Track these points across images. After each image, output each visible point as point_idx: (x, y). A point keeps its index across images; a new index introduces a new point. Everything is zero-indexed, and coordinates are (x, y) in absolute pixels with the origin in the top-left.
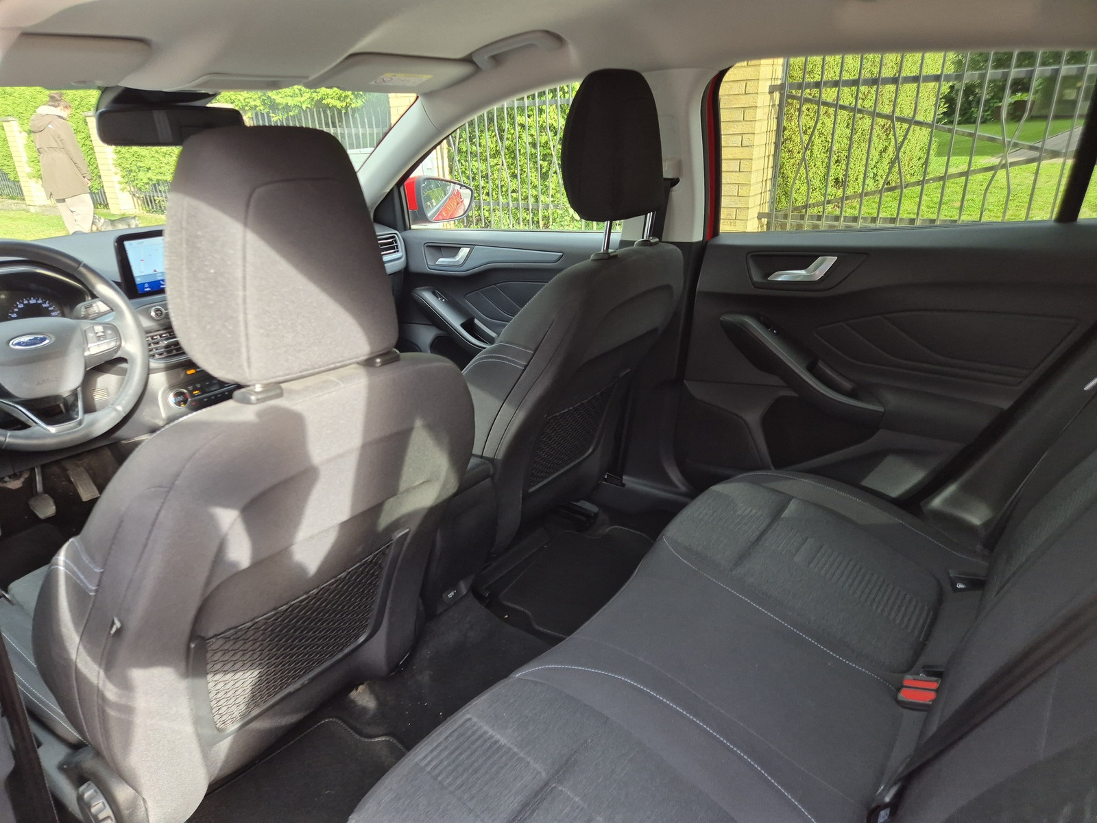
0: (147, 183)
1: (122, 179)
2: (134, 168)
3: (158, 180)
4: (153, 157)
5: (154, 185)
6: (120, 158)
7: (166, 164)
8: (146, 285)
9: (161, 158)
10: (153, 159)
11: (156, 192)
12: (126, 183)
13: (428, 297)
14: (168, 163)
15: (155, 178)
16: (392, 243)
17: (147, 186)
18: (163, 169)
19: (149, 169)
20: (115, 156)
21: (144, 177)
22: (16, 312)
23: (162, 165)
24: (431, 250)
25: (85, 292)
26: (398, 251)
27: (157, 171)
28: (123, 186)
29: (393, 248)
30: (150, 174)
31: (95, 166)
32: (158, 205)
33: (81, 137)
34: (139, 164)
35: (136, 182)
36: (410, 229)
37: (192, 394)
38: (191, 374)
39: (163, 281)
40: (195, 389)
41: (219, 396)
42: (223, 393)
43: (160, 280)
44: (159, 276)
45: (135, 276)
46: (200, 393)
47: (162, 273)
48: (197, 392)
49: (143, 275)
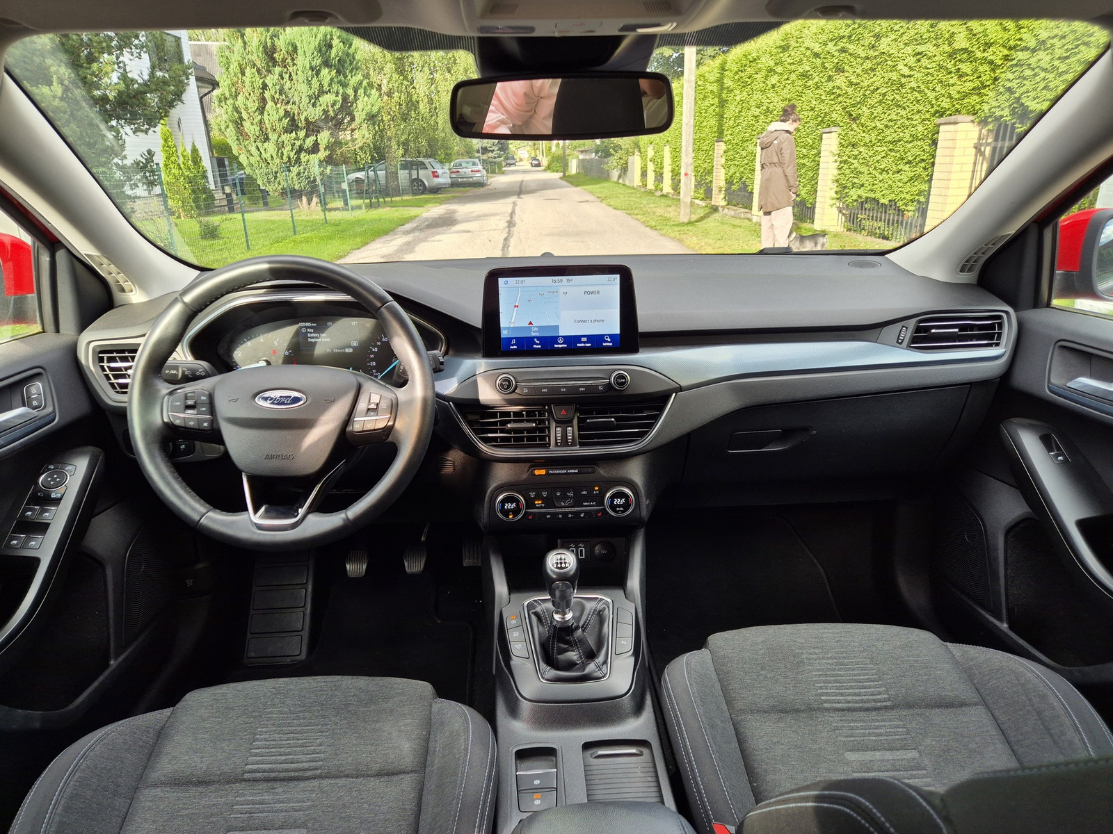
0: (856, 201)
1: (835, 196)
2: (849, 185)
3: (867, 198)
4: (870, 174)
5: (862, 202)
6: (839, 174)
7: (880, 181)
8: (514, 342)
9: (877, 175)
10: (869, 176)
11: (862, 209)
12: (838, 199)
13: (1030, 445)
14: (883, 180)
15: (864, 195)
16: (992, 327)
17: (855, 204)
18: (876, 186)
19: (862, 185)
20: (836, 172)
21: (854, 194)
22: (377, 346)
23: (876, 182)
24: (1068, 355)
25: (441, 338)
26: (997, 345)
27: (869, 188)
28: (834, 201)
29: (991, 337)
30: (861, 192)
31: (816, 181)
32: (859, 223)
33: (813, 153)
34: (855, 180)
35: (847, 199)
36: (1048, 305)
37: (530, 504)
38: (539, 475)
39: (538, 338)
40: (538, 497)
41: (570, 516)
42: (577, 514)
43: (534, 337)
44: (534, 332)
45: (501, 326)
46: (543, 505)
47: (539, 327)
48: (540, 502)
49: (512, 326)
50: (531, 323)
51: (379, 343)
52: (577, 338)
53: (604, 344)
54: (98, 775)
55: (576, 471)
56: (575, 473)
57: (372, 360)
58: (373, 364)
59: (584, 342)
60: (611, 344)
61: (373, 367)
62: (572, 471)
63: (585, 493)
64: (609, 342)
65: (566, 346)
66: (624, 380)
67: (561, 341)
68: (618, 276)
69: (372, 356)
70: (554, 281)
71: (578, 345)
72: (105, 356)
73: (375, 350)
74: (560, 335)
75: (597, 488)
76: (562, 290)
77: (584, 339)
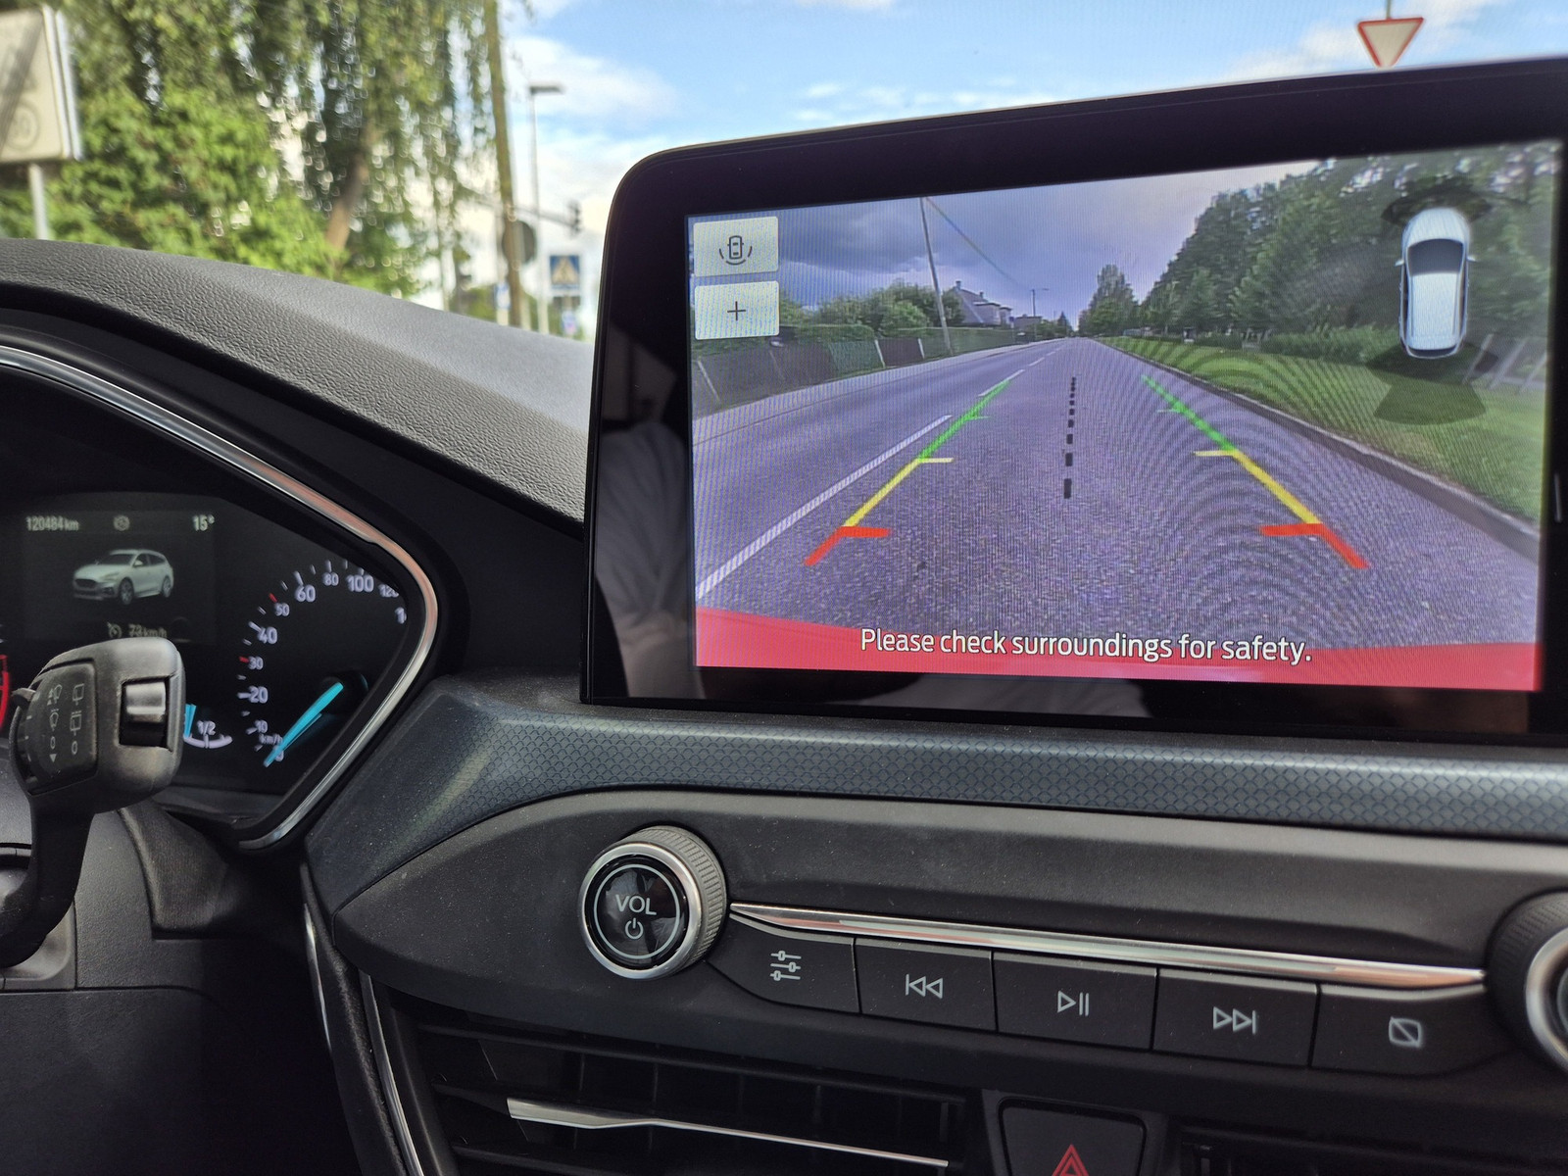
51: (283, 610)
57: (257, 678)
58: (259, 695)
61: (259, 711)
69: (257, 663)
73: (269, 636)
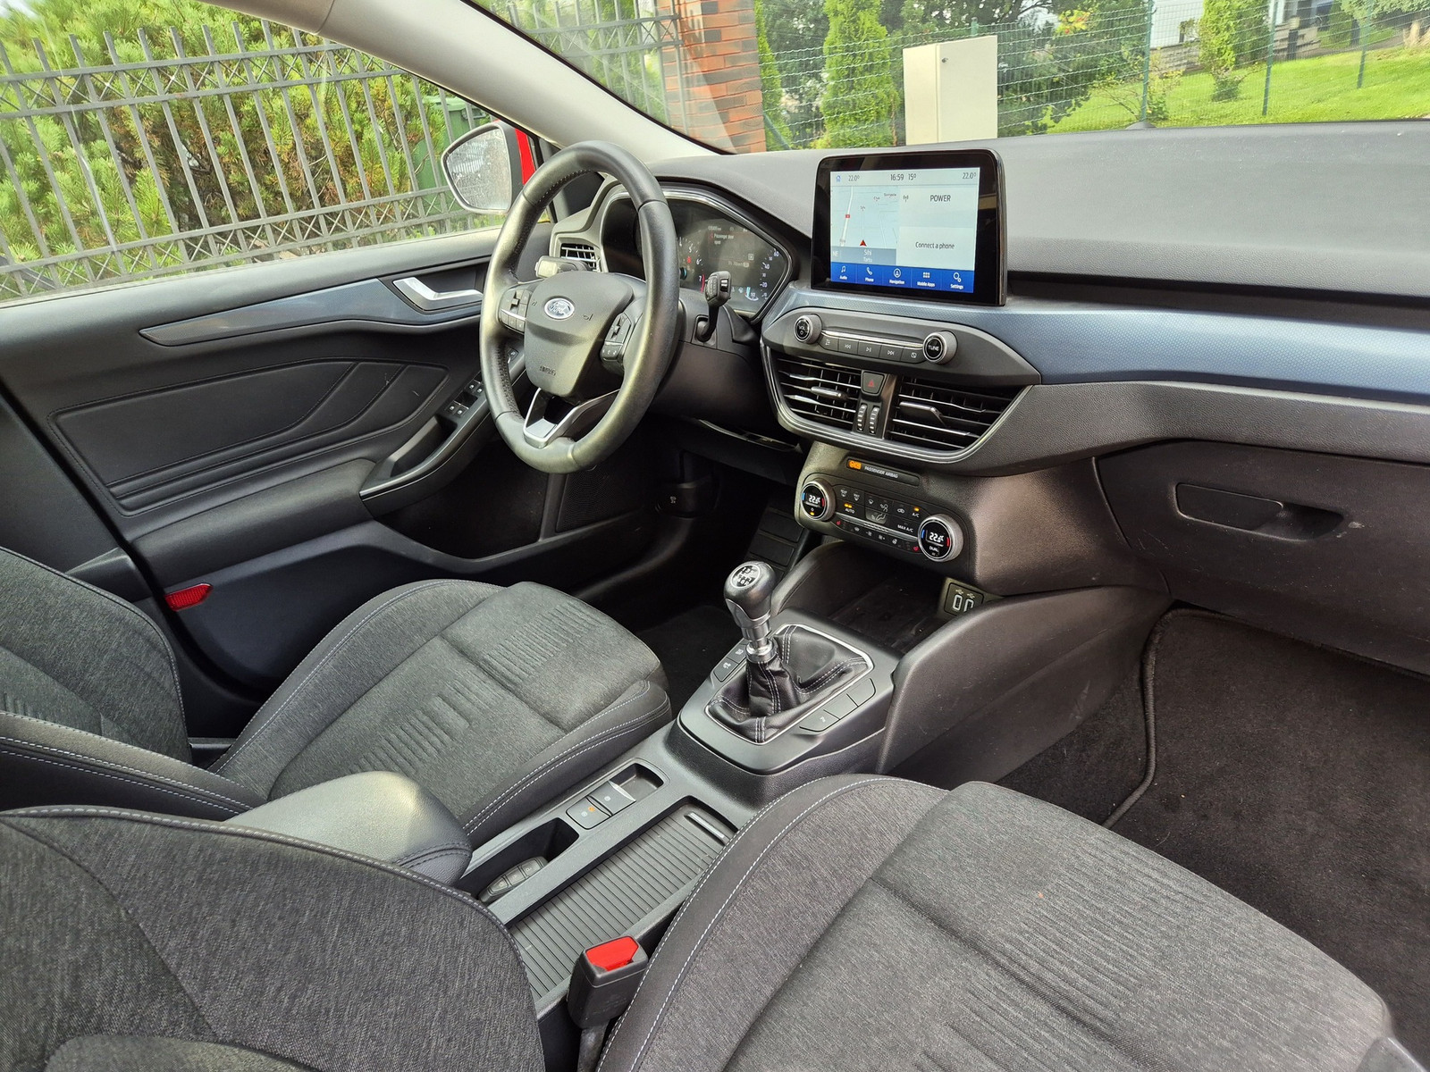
8: (845, 269)
22: (770, 262)
37: (839, 506)
38: (853, 469)
39: (872, 267)
40: (849, 499)
41: (880, 537)
42: (889, 538)
43: (868, 265)
44: (867, 257)
45: (832, 245)
46: (853, 512)
47: (874, 250)
48: (850, 507)
49: (842, 245)
50: (863, 243)
51: (771, 259)
52: (918, 272)
53: (953, 286)
54: (414, 611)
55: (896, 476)
56: (893, 479)
59: (927, 280)
60: (961, 287)
62: (891, 475)
63: (901, 511)
64: (959, 284)
65: (903, 283)
66: (937, 349)
67: (897, 275)
68: (977, 170)
70: (893, 177)
71: (919, 284)
72: (567, 249)
73: (768, 266)
74: (897, 265)
75: (917, 510)
76: (903, 192)
77: (926, 275)
